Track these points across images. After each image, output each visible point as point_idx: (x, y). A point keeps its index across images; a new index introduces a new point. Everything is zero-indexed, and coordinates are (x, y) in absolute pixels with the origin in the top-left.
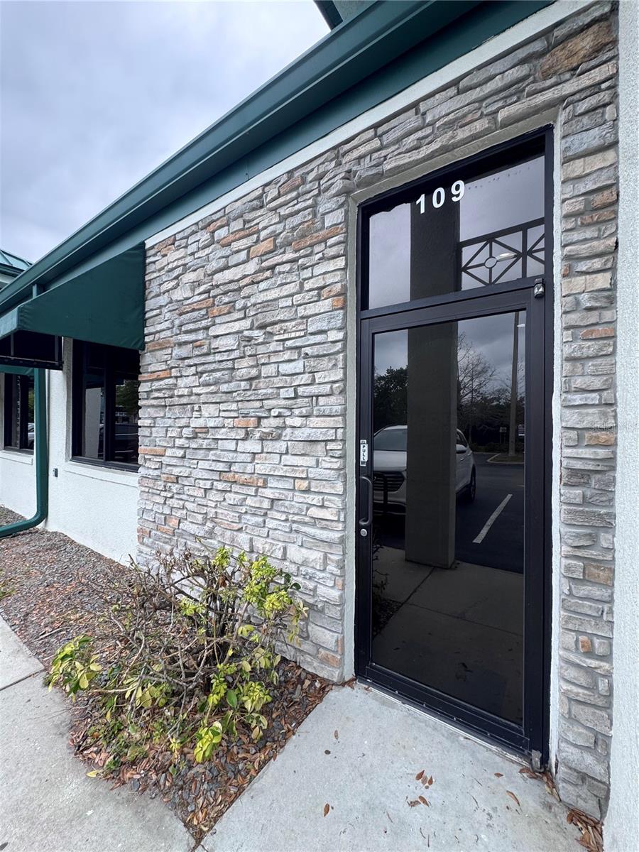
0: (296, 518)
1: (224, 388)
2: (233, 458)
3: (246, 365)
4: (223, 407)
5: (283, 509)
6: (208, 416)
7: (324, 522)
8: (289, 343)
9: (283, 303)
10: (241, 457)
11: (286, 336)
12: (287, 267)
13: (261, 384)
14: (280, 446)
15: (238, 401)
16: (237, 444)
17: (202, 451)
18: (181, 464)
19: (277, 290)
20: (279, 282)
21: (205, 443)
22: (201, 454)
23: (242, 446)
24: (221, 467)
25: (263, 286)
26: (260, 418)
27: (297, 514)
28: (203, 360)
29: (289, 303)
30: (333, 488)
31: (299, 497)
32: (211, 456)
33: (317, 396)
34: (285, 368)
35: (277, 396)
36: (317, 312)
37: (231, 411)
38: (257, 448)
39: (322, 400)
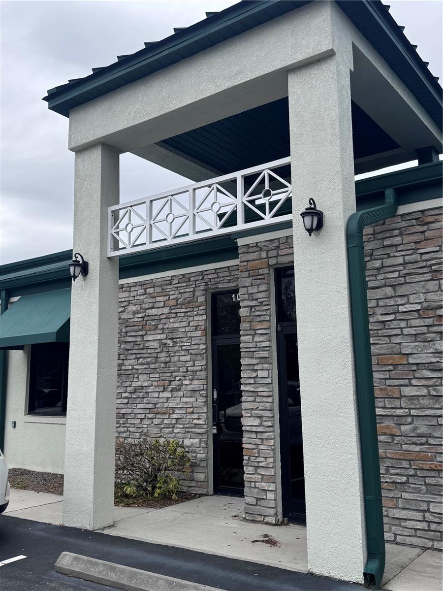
0: (187, 426)
1: (152, 366)
2: (157, 401)
3: (163, 356)
4: (151, 376)
5: (182, 423)
6: (142, 380)
7: (199, 426)
8: (184, 348)
9: (181, 330)
10: (161, 400)
11: (182, 344)
12: (182, 315)
13: (171, 365)
14: (181, 393)
15: (159, 373)
16: (159, 394)
17: (139, 399)
18: (126, 407)
19: (179, 324)
20: (179, 321)
21: (141, 395)
22: (138, 400)
23: (161, 395)
24: (150, 406)
25: (172, 320)
26: (171, 381)
27: (188, 424)
28: (140, 351)
29: (184, 330)
30: (202, 410)
31: (189, 416)
32: (145, 401)
33: (196, 371)
34: (182, 358)
35: (179, 371)
36: (195, 335)
37: (155, 378)
38: (169, 395)
39: (198, 373)
